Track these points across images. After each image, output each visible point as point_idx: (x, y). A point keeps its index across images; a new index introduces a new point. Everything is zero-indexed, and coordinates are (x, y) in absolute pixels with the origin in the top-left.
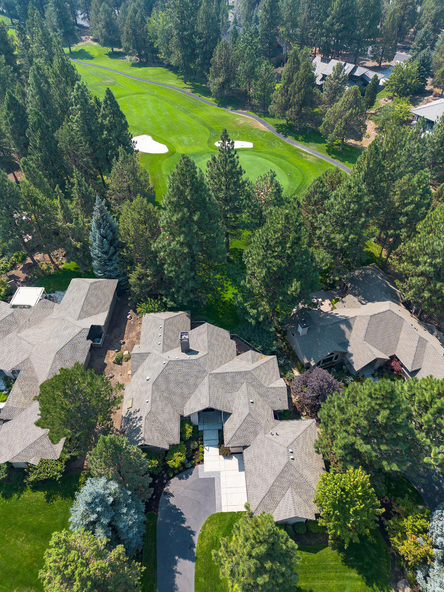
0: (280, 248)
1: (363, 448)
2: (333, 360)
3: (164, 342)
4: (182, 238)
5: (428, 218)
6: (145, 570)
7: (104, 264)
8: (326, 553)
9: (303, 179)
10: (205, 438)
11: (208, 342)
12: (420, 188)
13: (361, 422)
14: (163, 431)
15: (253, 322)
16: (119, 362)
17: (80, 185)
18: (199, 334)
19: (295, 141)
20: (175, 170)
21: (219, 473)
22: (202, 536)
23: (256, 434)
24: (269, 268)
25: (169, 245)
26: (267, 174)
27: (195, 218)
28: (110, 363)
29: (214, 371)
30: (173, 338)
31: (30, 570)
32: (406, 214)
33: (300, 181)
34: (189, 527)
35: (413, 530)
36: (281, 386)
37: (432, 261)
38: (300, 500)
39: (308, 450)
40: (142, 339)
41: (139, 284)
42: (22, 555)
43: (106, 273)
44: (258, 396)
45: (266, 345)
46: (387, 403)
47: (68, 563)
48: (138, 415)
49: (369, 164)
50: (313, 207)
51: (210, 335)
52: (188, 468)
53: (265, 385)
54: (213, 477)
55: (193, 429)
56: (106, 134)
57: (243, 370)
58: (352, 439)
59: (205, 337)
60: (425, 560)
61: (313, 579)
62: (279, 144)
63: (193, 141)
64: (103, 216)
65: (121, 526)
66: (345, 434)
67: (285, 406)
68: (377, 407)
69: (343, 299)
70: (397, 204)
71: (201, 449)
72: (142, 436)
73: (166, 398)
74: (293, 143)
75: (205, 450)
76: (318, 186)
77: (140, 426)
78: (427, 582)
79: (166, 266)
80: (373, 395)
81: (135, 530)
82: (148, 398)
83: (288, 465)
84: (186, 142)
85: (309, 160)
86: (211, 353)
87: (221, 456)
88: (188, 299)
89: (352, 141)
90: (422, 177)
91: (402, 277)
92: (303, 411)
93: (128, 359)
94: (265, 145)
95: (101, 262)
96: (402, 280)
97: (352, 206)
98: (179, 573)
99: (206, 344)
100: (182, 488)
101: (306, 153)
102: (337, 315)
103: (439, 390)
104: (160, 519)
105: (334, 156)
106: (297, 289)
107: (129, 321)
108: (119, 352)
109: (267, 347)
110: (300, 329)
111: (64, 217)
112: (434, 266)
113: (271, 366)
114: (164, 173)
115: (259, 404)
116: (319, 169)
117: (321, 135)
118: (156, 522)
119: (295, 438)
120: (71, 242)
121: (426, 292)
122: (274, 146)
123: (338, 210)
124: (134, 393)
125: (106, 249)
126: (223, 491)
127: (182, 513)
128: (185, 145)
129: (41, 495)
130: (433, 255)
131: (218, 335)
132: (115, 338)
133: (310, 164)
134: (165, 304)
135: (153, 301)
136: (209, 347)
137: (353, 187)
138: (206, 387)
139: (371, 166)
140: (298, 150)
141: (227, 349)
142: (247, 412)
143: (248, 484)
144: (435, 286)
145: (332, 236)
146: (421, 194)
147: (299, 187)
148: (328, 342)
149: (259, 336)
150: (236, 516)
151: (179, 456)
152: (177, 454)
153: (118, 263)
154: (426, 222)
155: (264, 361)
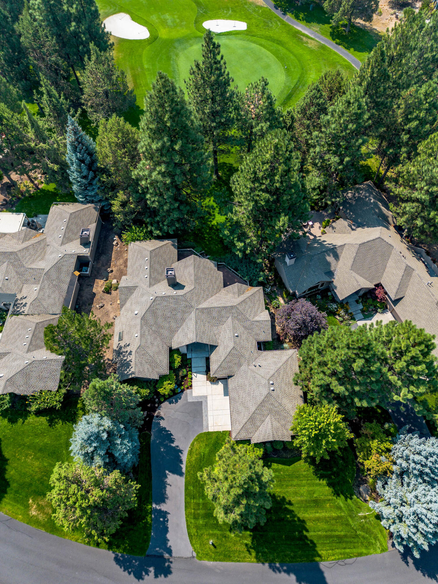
0: (269, 180)
1: (337, 389)
2: (319, 288)
3: (150, 275)
4: (163, 168)
5: (431, 139)
6: (140, 487)
7: (85, 188)
8: (300, 464)
9: (302, 73)
10: (193, 365)
11: (195, 275)
12: (426, 102)
13: (337, 368)
14: (153, 363)
15: (240, 255)
16: (108, 291)
17: (50, 95)
18: (186, 267)
19: (295, 20)
20: (152, 92)
21: (206, 397)
22: (190, 453)
23: (240, 365)
24: (256, 202)
25: (150, 176)
26: (258, 82)
27: (177, 147)
28: (100, 292)
29: (201, 306)
30: (160, 271)
31: (41, 483)
32: (409, 132)
33: (298, 76)
34: (178, 446)
35: (377, 450)
36: (265, 319)
37: (429, 188)
38: (278, 425)
39: (287, 380)
40: (129, 270)
41: (121, 211)
42: (33, 471)
43: (87, 197)
44: (243, 329)
45: (253, 276)
46: (363, 354)
47: (69, 496)
48: (128, 349)
49: (373, 72)
50: (308, 122)
51: (197, 267)
52: (178, 393)
53: (250, 318)
54: (200, 400)
55: (182, 358)
56: (75, 26)
57: (229, 304)
58: (328, 380)
59: (191, 269)
60: (385, 473)
61: (287, 486)
62: (277, 24)
63: (178, 21)
64: (78, 138)
65: (117, 455)
66: (322, 375)
67: (269, 338)
68: (354, 356)
69: (334, 224)
70: (400, 120)
71: (189, 376)
72: (133, 370)
73: (155, 332)
74: (293, 23)
75: (193, 376)
76: (315, 97)
77: (131, 361)
78: (385, 489)
79: (148, 196)
80: (350, 346)
81: (129, 456)
82: (137, 333)
83: (269, 395)
84: (170, 22)
85: (310, 46)
86: (197, 287)
87: (208, 381)
88: (174, 228)
89: (359, 21)
90: (431, 89)
91: (397, 200)
92: (286, 338)
93: (117, 288)
94: (260, 26)
95: (82, 187)
96: (397, 205)
97: (350, 126)
98: (169, 485)
99: (193, 278)
100: (173, 411)
101: (307, 37)
102: (325, 243)
103: (414, 340)
104: (152, 438)
105: (338, 41)
106: (284, 224)
107: (115, 248)
108: (108, 281)
109: (254, 278)
110: (287, 260)
111: (37, 136)
112: (431, 194)
113: (257, 298)
114: (146, 66)
115: (244, 337)
116: (321, 58)
117: (326, 13)
118: (150, 439)
119: (276, 369)
120: (47, 164)
121: (419, 219)
122: (271, 27)
123: (334, 130)
124: (124, 326)
125: (85, 173)
126: (210, 413)
127: (171, 435)
128: (168, 26)
129: (43, 420)
130: (431, 184)
131: (205, 267)
132: (103, 266)
133: (311, 51)
134: (151, 232)
135: (138, 229)
136: (195, 280)
137: (353, 103)
138: (193, 322)
139: (375, 75)
140: (298, 32)
141: (213, 282)
142: (231, 345)
143: (232, 410)
144: (429, 214)
145: (327, 157)
146: (426, 109)
147: (296, 84)
148: (314, 272)
149: (246, 266)
150: (221, 435)
151: (169, 384)
152: (167, 382)
153: (99, 188)
154: (428, 143)
155: (250, 294)
